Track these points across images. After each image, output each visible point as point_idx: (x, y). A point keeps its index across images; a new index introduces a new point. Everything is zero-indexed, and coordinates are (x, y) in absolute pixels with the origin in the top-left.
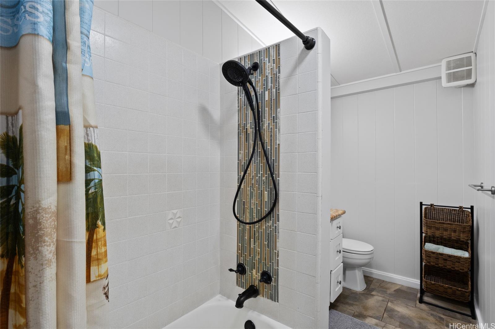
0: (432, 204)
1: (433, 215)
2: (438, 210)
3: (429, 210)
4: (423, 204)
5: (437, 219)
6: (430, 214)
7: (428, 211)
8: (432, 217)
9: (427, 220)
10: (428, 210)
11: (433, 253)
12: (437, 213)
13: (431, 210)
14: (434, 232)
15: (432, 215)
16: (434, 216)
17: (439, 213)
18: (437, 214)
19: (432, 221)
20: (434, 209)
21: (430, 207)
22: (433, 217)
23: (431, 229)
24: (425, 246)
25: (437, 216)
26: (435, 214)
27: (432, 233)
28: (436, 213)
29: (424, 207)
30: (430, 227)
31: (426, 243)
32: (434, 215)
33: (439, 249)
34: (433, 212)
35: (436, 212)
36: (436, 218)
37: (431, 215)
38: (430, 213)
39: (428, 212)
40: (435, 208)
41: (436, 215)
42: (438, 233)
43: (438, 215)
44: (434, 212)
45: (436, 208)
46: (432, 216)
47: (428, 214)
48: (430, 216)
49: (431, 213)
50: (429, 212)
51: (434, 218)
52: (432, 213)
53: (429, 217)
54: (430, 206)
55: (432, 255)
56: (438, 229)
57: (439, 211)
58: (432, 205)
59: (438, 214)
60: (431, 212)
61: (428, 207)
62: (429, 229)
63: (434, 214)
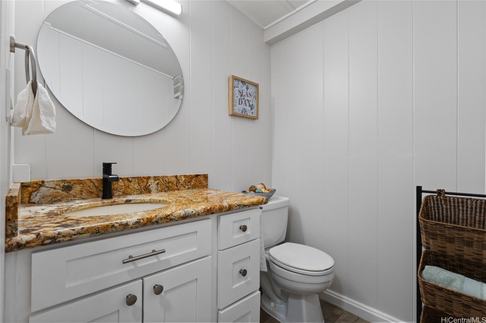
0: (439, 190)
1: (445, 212)
2: (454, 202)
3: (436, 202)
4: (423, 189)
5: (453, 220)
6: (438, 210)
7: (434, 204)
8: (443, 216)
9: (425, 222)
10: (433, 201)
11: (441, 289)
12: (453, 207)
13: (439, 203)
14: (444, 246)
15: (443, 211)
16: (447, 214)
17: (457, 208)
18: (453, 210)
19: (436, 224)
20: (444, 200)
21: (437, 197)
22: (445, 215)
23: (436, 239)
24: (424, 271)
25: (453, 213)
26: (449, 211)
27: (439, 246)
28: (450, 208)
29: (424, 195)
30: (432, 236)
31: (426, 267)
32: (447, 212)
33: (452, 281)
34: (444, 206)
35: (450, 205)
36: (451, 217)
37: (441, 211)
38: (438, 207)
39: (434, 206)
40: (446, 197)
41: (451, 212)
42: (451, 249)
43: (455, 212)
44: (447, 205)
45: (450, 197)
46: (443, 213)
47: (434, 210)
48: (439, 213)
49: (440, 208)
50: (436, 205)
51: (447, 217)
52: (443, 208)
53: (437, 215)
54: (436, 194)
55: (437, 292)
56: (451, 240)
57: (456, 205)
58: (440, 192)
59: (455, 209)
60: (440, 205)
61: (432, 196)
62: (433, 239)
63: (447, 209)
